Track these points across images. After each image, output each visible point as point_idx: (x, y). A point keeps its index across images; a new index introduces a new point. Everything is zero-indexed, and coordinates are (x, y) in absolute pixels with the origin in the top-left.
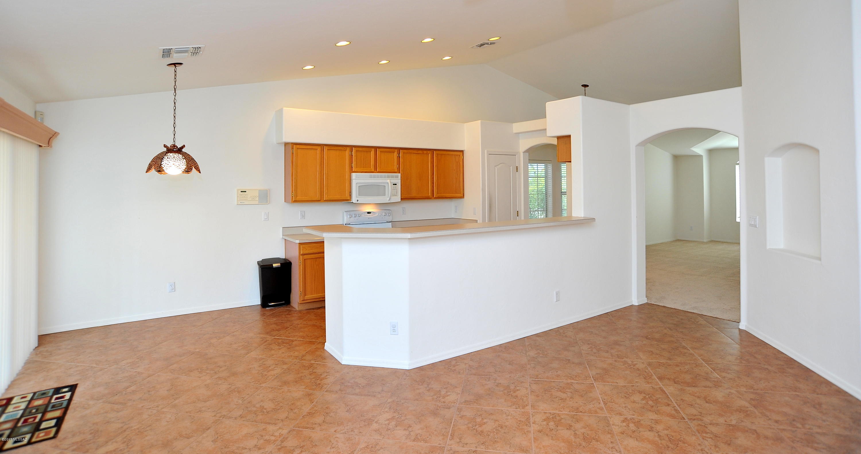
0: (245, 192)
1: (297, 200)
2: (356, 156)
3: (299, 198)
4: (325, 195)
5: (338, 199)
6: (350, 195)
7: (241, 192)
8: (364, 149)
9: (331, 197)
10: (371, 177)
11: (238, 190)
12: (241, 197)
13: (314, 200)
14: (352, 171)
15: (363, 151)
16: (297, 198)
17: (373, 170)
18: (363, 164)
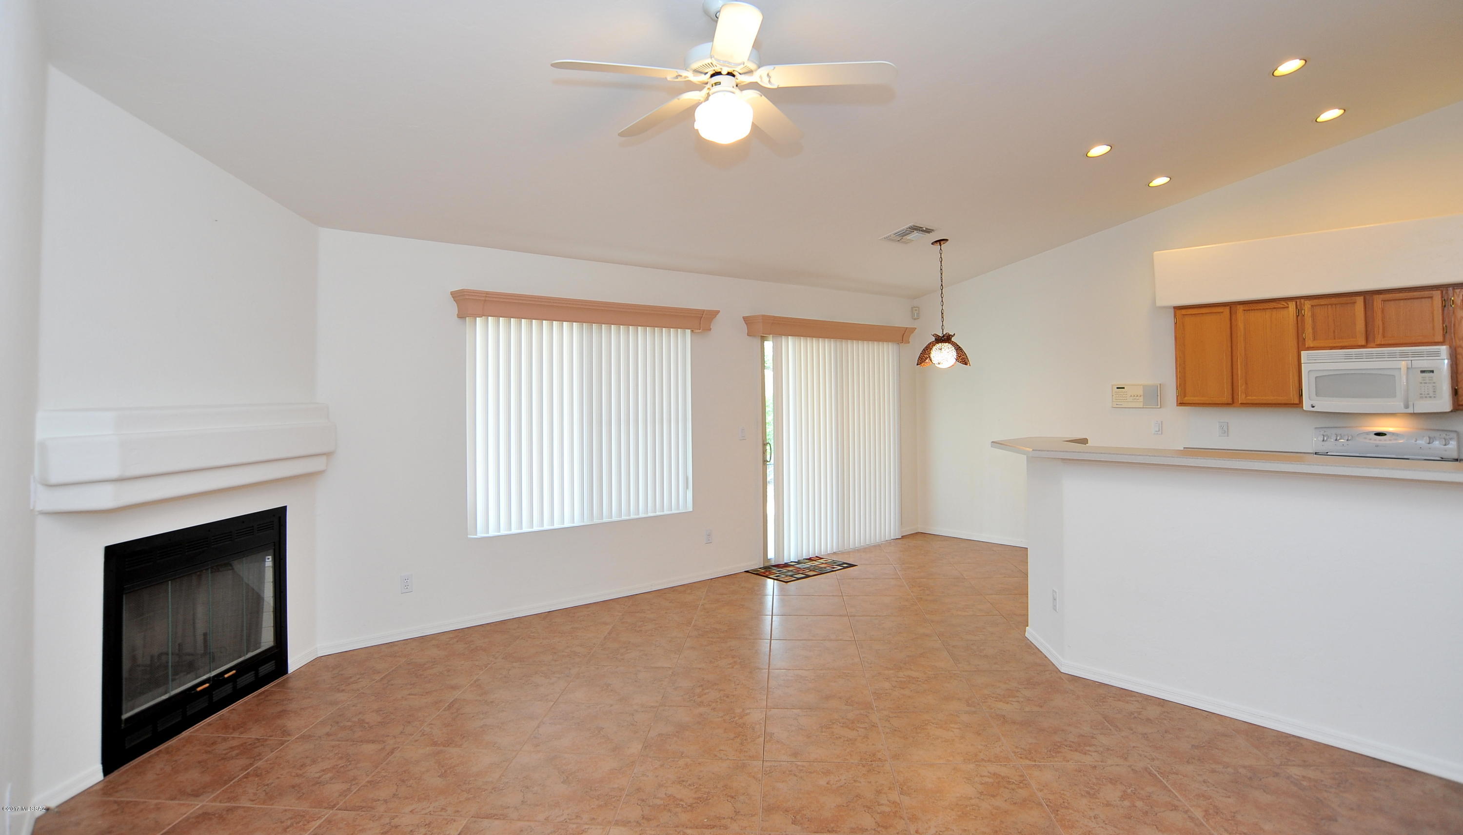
0: (1124, 388)
1: (1184, 402)
2: (1313, 316)
3: (1187, 399)
4: (1241, 395)
5: (1270, 402)
6: (1301, 396)
7: (1118, 388)
8: (1334, 300)
9: (1251, 399)
10: (1348, 357)
11: (1112, 386)
12: (1117, 396)
13: (1219, 402)
14: (1301, 345)
15: (1331, 305)
16: (1186, 398)
17: (1363, 343)
18: (1334, 332)
